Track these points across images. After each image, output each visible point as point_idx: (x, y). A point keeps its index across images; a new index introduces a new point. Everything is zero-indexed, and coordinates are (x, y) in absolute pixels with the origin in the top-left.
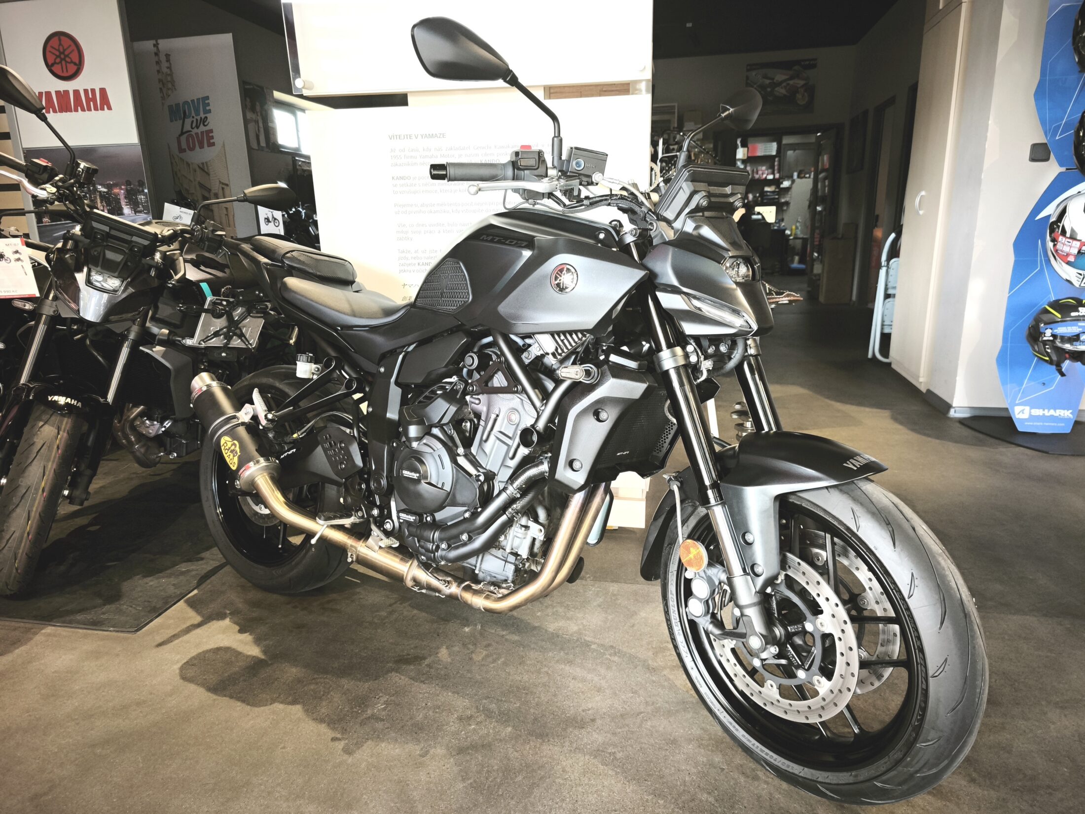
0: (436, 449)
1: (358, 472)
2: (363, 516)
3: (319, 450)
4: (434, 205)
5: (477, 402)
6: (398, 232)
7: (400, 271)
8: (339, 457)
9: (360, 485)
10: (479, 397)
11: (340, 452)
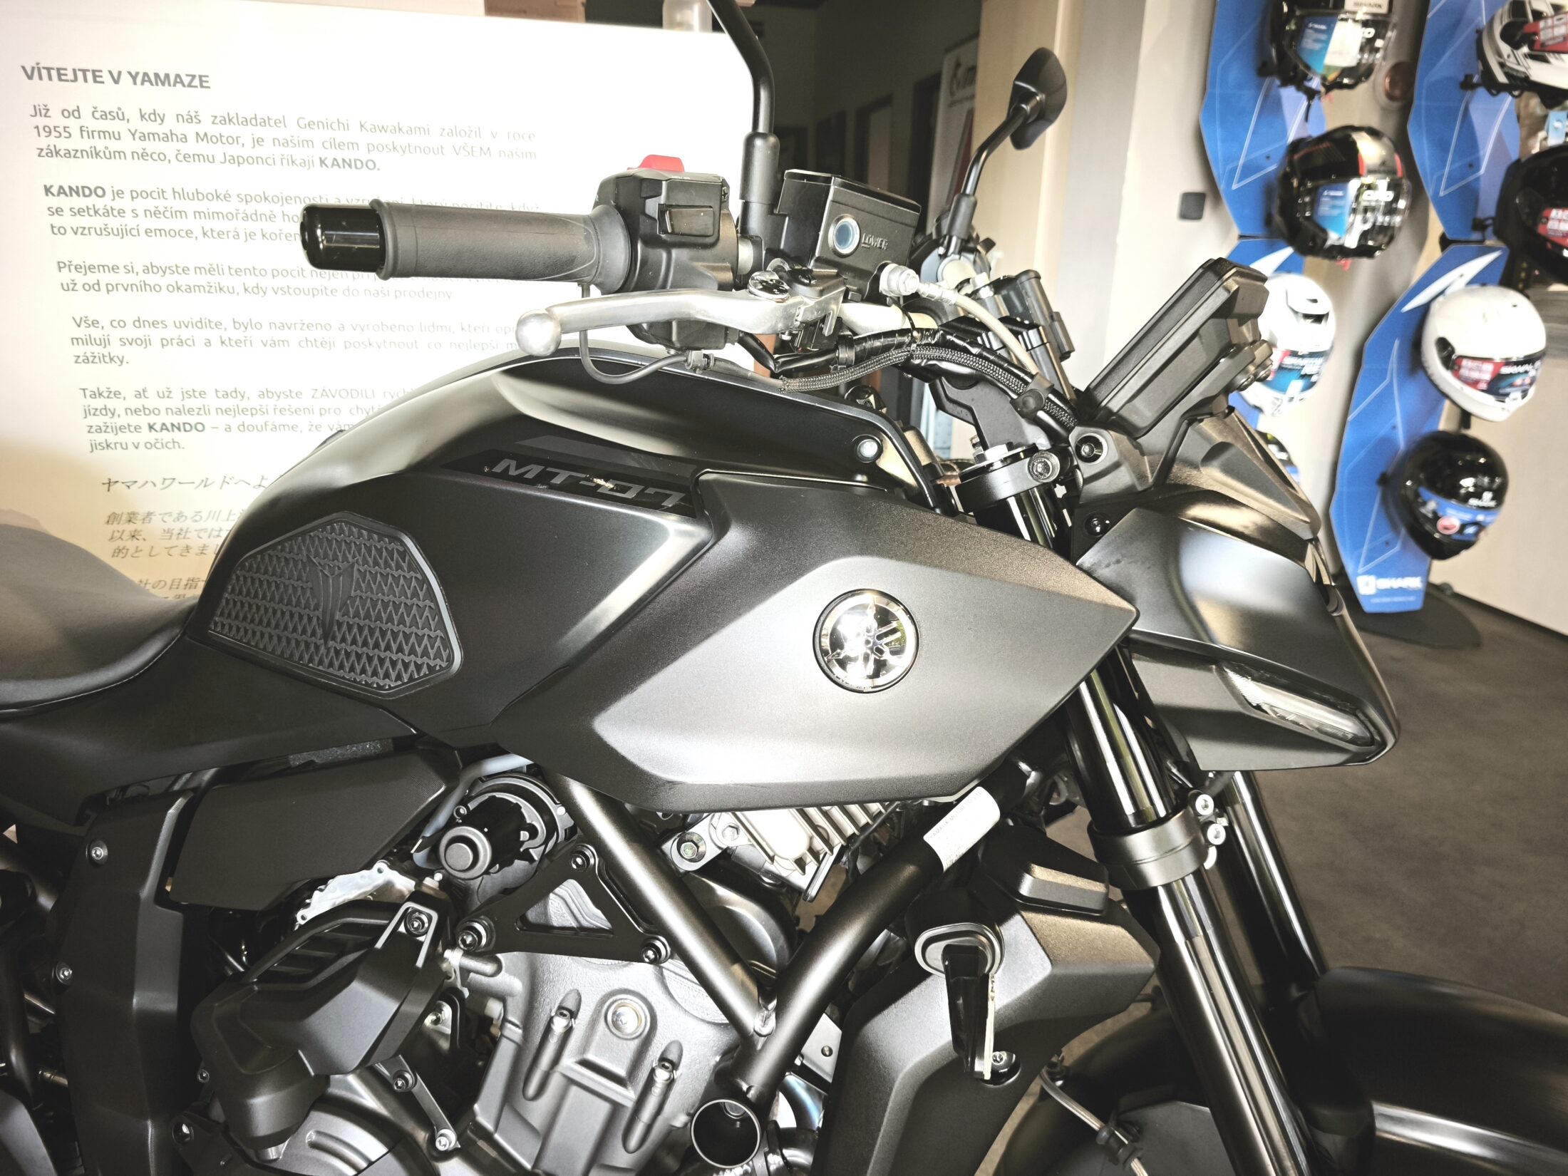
0: (349, 1153)
4: (185, 270)
5: (489, 968)
6: (75, 340)
7: (94, 447)
10: (495, 954)
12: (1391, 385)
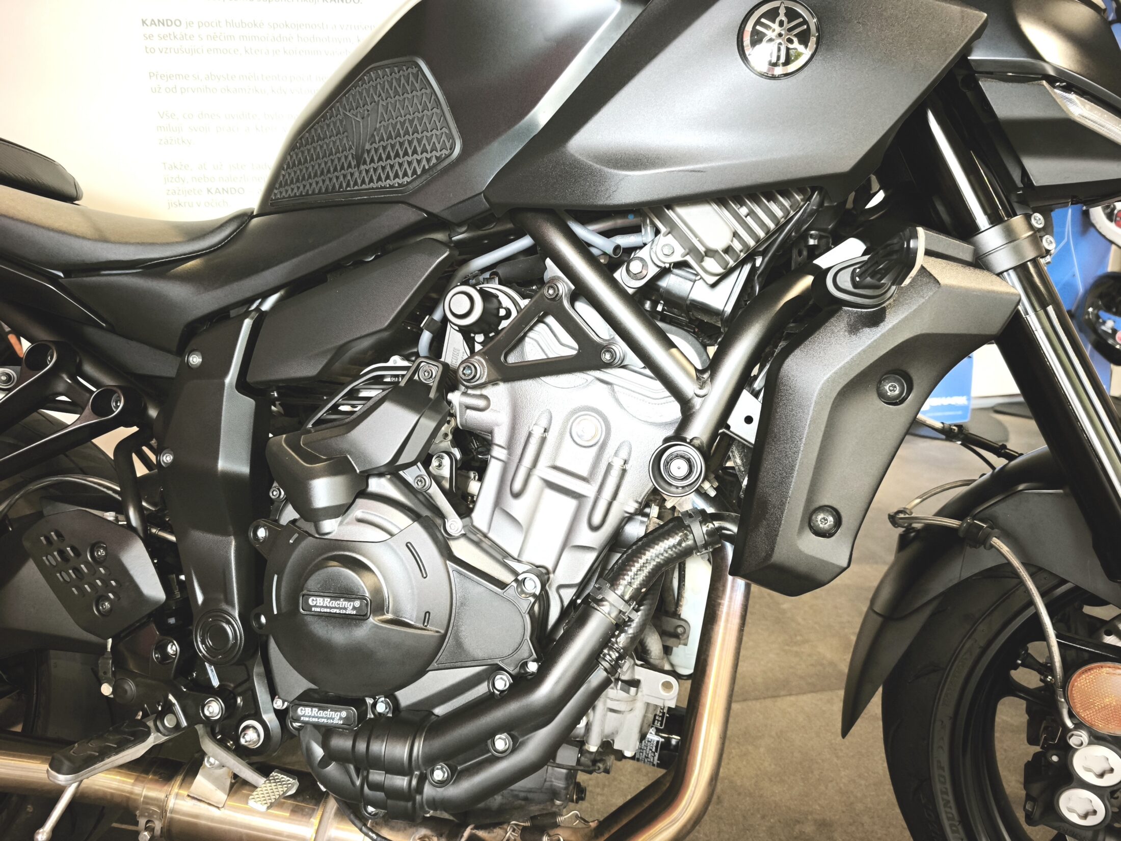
0: (395, 530)
1: (150, 615)
2: (178, 726)
3: (30, 572)
4: (233, 77)
5: (481, 403)
6: (159, 128)
8: (93, 586)
9: (162, 649)
10: (485, 392)
11: (94, 573)
12: (1068, 242)
